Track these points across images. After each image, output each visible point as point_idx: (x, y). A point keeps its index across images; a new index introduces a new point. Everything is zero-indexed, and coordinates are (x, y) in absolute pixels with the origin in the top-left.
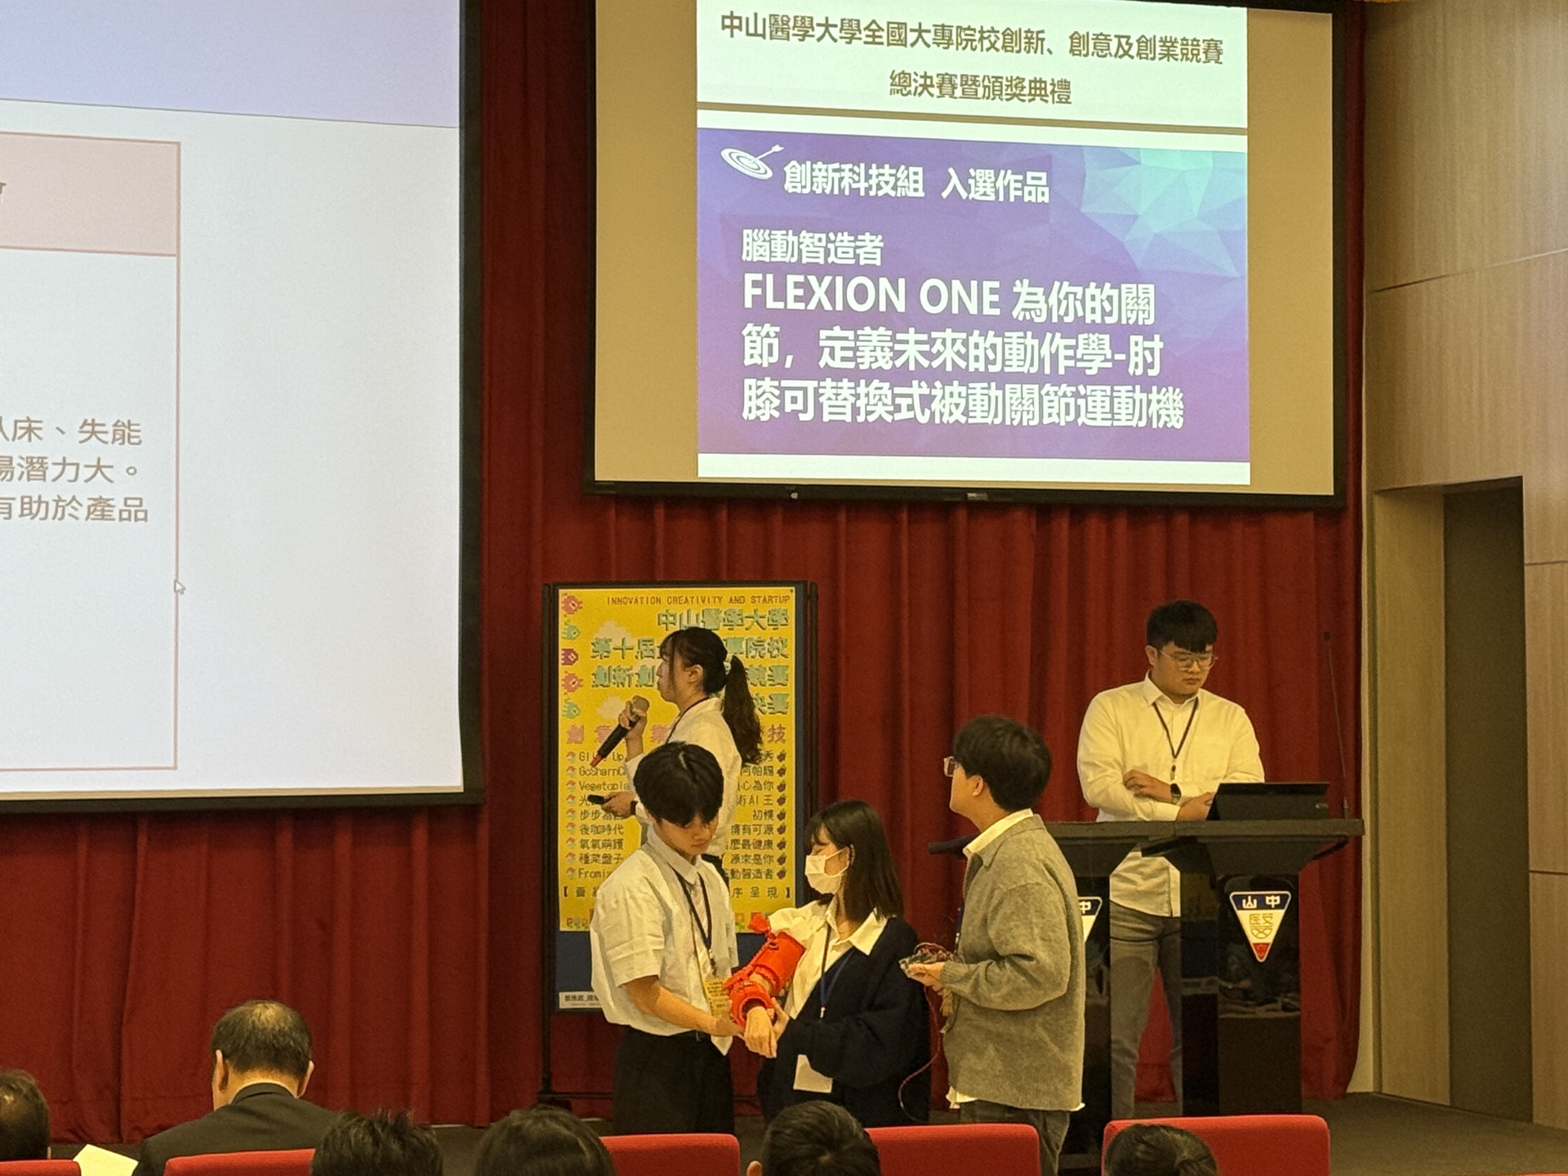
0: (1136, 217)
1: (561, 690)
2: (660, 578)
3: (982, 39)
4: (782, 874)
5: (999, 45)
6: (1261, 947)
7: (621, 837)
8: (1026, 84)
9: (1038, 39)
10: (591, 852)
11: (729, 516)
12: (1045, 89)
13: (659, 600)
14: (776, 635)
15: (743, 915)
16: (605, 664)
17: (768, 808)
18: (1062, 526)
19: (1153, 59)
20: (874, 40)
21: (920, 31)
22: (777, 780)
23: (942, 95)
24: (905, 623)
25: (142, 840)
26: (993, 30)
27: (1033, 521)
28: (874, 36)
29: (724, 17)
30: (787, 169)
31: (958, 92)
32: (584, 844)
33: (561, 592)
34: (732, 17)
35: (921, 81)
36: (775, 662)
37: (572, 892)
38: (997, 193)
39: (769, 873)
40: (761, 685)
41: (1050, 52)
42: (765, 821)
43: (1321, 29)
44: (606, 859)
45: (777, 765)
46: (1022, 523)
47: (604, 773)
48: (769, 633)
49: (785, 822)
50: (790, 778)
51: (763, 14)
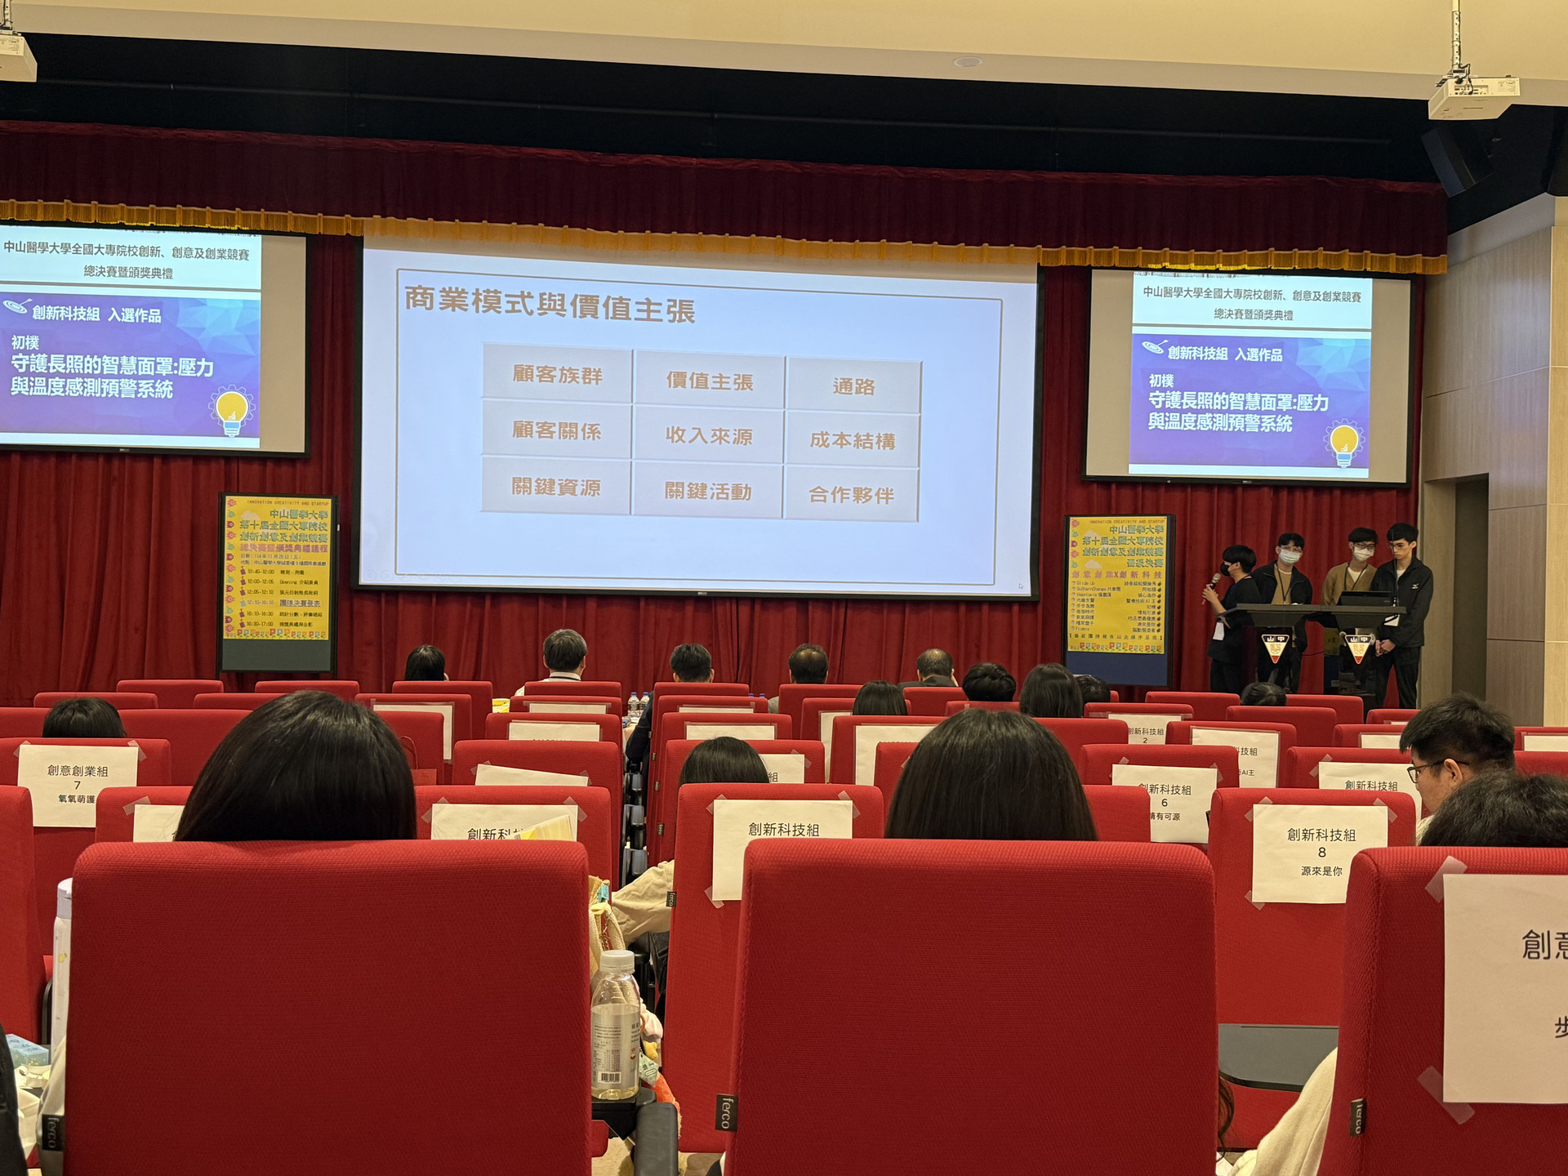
0: (1319, 367)
1: (1070, 557)
2: (1114, 512)
3: (1254, 295)
4: (1158, 631)
5: (1262, 297)
6: (1359, 658)
7: (1092, 614)
8: (1273, 313)
9: (1279, 295)
10: (1082, 620)
11: (1142, 490)
12: (1282, 314)
13: (1110, 522)
14: (1158, 536)
15: (1142, 646)
16: (1088, 546)
17: (1153, 604)
18: (1284, 494)
19: (1330, 301)
20: (1208, 296)
21: (1228, 292)
22: (1157, 593)
23: (1237, 318)
24: (1215, 534)
25: (907, 611)
26: (1259, 291)
27: (1272, 492)
29: (1145, 289)
30: (1169, 349)
31: (1244, 317)
32: (1078, 617)
33: (1071, 518)
34: (1148, 289)
35: (1228, 313)
36: (1157, 546)
37: (1073, 636)
38: (1259, 358)
39: (1153, 630)
40: (1152, 556)
41: (1284, 299)
42: (1152, 610)
43: (1405, 287)
44: (1087, 623)
45: (1158, 587)
46: (1267, 492)
47: (1087, 589)
48: (1155, 535)
49: (1160, 610)
50: (1163, 593)
51: (1161, 287)
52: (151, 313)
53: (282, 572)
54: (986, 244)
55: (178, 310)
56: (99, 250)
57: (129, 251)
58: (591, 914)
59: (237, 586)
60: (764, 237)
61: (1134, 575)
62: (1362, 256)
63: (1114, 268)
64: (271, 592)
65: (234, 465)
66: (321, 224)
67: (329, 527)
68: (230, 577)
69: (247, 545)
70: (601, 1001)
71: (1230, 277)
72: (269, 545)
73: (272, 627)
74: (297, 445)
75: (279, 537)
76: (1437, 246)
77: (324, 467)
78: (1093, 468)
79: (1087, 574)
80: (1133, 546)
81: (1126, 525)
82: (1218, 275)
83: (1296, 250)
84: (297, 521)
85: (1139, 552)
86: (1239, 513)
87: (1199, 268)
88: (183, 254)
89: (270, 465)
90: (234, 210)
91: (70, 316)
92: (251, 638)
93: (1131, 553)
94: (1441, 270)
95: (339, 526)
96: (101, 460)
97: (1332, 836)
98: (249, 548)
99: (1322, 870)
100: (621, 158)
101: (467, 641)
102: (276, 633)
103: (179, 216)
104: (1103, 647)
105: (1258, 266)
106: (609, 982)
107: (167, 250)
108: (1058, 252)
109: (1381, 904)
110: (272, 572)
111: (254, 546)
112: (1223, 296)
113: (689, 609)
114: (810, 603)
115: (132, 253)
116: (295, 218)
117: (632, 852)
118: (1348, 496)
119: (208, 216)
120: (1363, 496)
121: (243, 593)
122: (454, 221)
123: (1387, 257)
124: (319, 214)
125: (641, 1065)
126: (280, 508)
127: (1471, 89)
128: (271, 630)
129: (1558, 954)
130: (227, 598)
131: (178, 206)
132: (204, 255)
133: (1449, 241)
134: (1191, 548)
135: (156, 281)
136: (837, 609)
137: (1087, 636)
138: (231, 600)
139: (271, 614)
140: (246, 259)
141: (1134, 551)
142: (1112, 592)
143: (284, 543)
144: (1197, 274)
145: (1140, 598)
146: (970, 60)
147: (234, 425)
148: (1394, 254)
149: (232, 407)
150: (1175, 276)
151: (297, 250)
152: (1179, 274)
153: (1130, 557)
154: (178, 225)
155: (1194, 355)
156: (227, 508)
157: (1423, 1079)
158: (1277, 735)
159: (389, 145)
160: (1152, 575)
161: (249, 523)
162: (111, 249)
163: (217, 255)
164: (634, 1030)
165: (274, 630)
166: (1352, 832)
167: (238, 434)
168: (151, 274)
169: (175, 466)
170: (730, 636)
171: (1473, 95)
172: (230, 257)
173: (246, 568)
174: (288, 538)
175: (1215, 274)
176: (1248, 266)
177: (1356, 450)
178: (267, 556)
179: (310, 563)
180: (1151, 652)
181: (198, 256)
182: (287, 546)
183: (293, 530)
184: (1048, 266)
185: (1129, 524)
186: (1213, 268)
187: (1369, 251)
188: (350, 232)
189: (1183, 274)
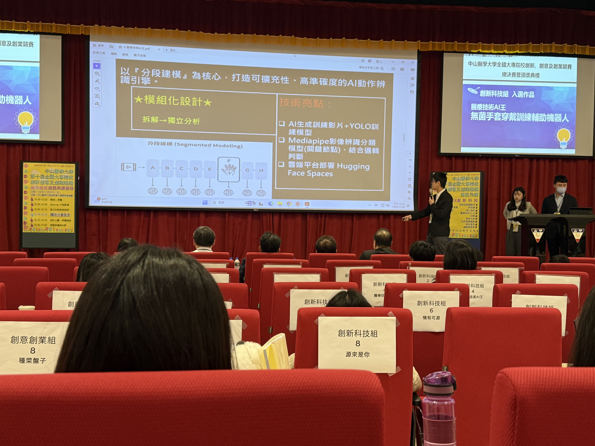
0: (552, 100)
2: (454, 170)
3: (521, 65)
4: (476, 227)
5: (525, 66)
6: (578, 240)
8: (530, 74)
9: (533, 65)
11: (467, 160)
12: (534, 75)
13: (453, 175)
14: (476, 182)
15: (468, 235)
17: (474, 215)
18: (535, 162)
19: (557, 68)
20: (499, 66)
22: (476, 209)
23: (513, 77)
25: (355, 218)
26: (524, 63)
27: (529, 161)
28: (499, 65)
29: (469, 62)
30: (481, 92)
31: (516, 76)
34: (470, 62)
35: (509, 74)
36: (476, 187)
38: (523, 96)
39: (474, 227)
40: (473, 191)
41: (535, 67)
42: (473, 217)
45: (476, 207)
46: (527, 161)
48: (475, 181)
49: (477, 217)
50: (478, 209)
51: (477, 62)
53: (51, 200)
54: (394, 40)
59: (29, 207)
60: (286, 36)
61: (464, 200)
62: (573, 47)
63: (455, 52)
64: (46, 209)
65: (27, 148)
66: (69, 29)
67: (74, 178)
68: (26, 202)
69: (33, 187)
71: (510, 57)
72: (44, 187)
74: (59, 139)
75: (50, 183)
77: (71, 149)
78: (443, 150)
80: (463, 187)
81: (460, 177)
82: (504, 55)
83: (542, 43)
84: (58, 175)
85: (466, 189)
86: (513, 171)
89: (44, 147)
90: (26, 22)
92: (36, 232)
93: (463, 190)
95: (79, 177)
98: (35, 188)
101: (142, 233)
102: (49, 229)
105: (523, 51)
108: (428, 44)
110: (46, 200)
111: (37, 187)
113: (250, 218)
114: (308, 214)
118: (565, 163)
119: (14, 25)
120: (572, 162)
121: (32, 210)
122: (134, 28)
123: (585, 47)
124: (68, 24)
126: (50, 168)
128: (46, 228)
130: (24, 212)
132: (12, 45)
134: (490, 188)
136: (321, 217)
138: (26, 213)
139: (46, 220)
140: (32, 46)
143: (52, 185)
144: (494, 55)
145: (467, 212)
147: (27, 128)
148: (589, 46)
149: (26, 119)
150: (483, 56)
151: (57, 42)
152: (486, 55)
153: (463, 192)
155: (492, 95)
156: (24, 169)
160: (473, 200)
161: (35, 176)
163: (18, 44)
165: (48, 228)
167: (29, 132)
172: (24, 46)
173: (34, 198)
174: (54, 183)
175: (502, 56)
176: (519, 51)
177: (569, 140)
178: (44, 192)
179: (65, 195)
180: (473, 238)
181: (9, 45)
182: (53, 187)
183: (57, 179)
184: (424, 51)
185: (462, 176)
186: (502, 52)
187: (576, 45)
188: (83, 33)
189: (488, 55)
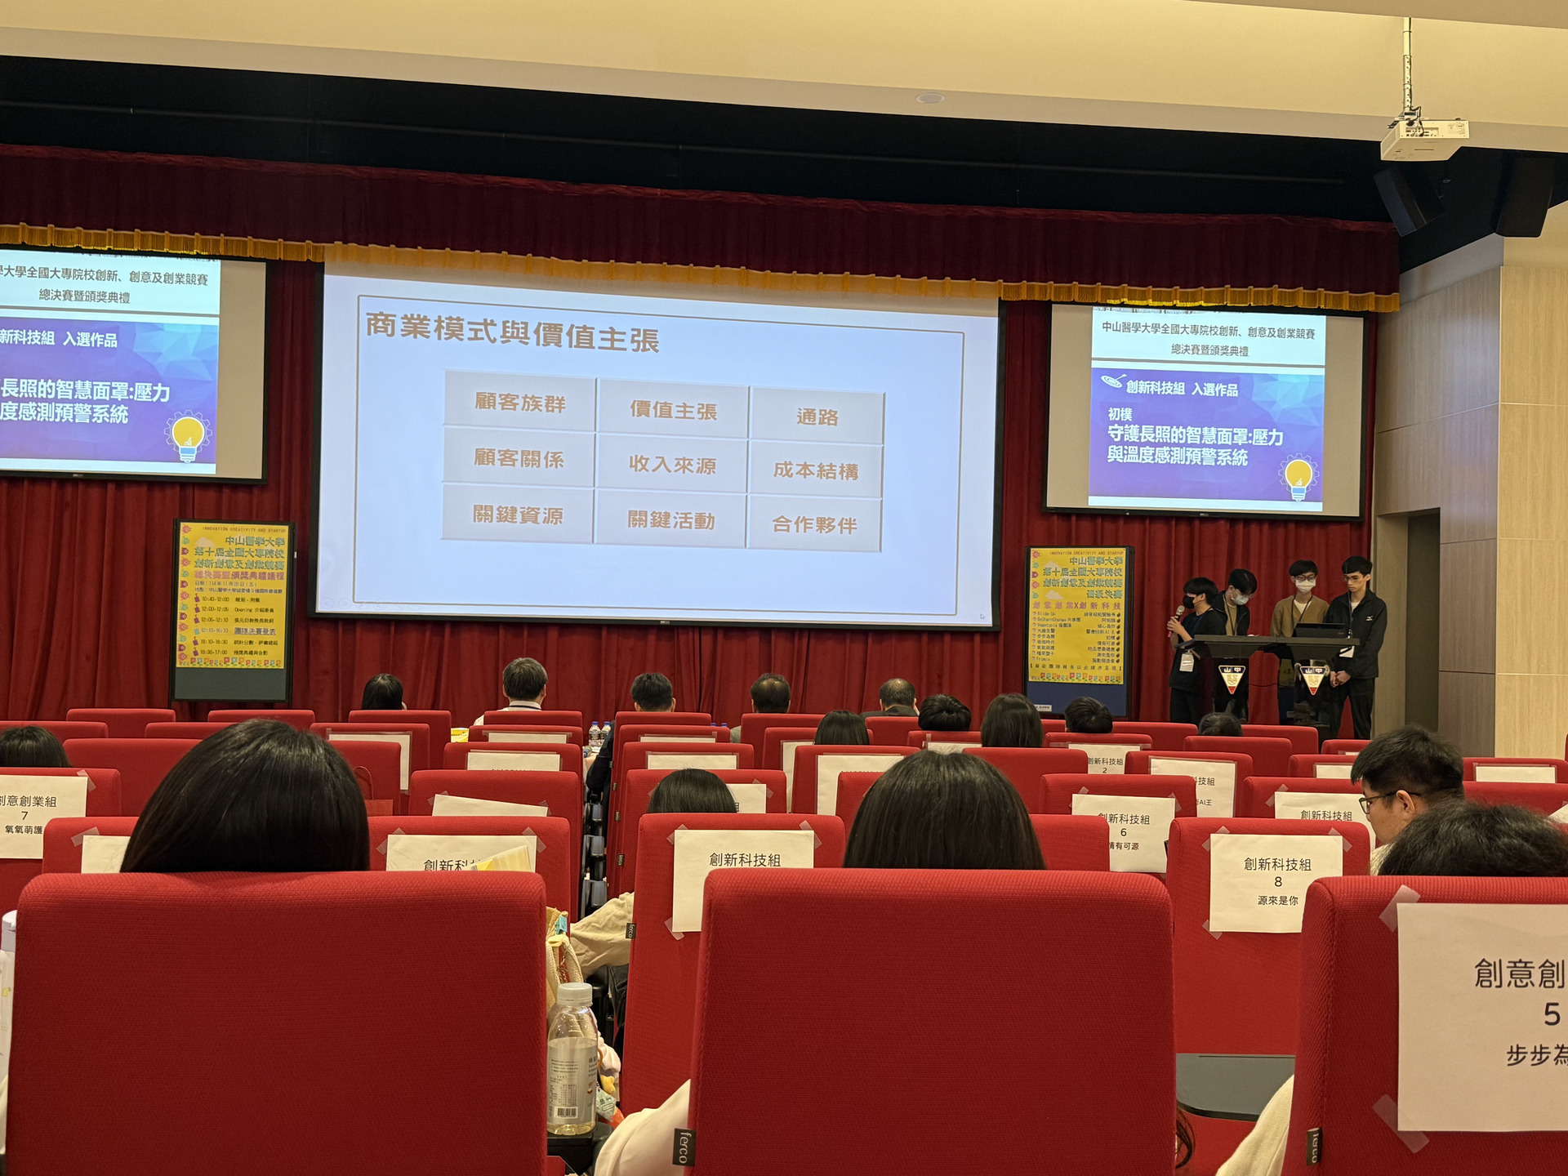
0: (1275, 402)
1: (1031, 588)
2: (1072, 544)
3: (1211, 331)
4: (1118, 661)
5: (1218, 333)
6: (1313, 689)
7: (1052, 645)
8: (1229, 348)
9: (1235, 330)
10: (1042, 650)
11: (1102, 520)
12: (1237, 350)
13: (1070, 553)
14: (1118, 567)
15: (1101, 677)
16: (1048, 577)
17: (1113, 635)
18: (1240, 527)
19: (1285, 337)
20: (1165, 332)
21: (1185, 328)
22: (1117, 624)
23: (1193, 353)
24: (1172, 565)
25: (870, 640)
26: (1215, 327)
27: (1228, 525)
28: (1165, 330)
29: (1104, 324)
30: (1128, 383)
31: (1200, 352)
32: (1039, 647)
33: (1032, 549)
34: (1107, 324)
35: (1185, 348)
36: (1116, 577)
37: (1034, 666)
38: (1215, 393)
39: (1113, 661)
40: (1111, 587)
41: (1240, 335)
42: (1112, 640)
43: (1358, 325)
44: (1048, 653)
45: (1117, 618)
46: (1223, 526)
47: (1047, 620)
48: (1115, 566)
49: (1120, 640)
50: (1122, 624)
51: (1120, 322)
52: (107, 338)
53: (238, 600)
54: (949, 278)
55: (135, 335)
56: (55, 274)
57: (86, 274)
58: (549, 947)
59: (191, 614)
60: (729, 268)
61: (1093, 605)
62: (1315, 294)
63: (1074, 303)
64: (226, 620)
65: (189, 491)
66: (283, 250)
67: (285, 555)
68: (184, 605)
69: (201, 572)
70: (558, 1035)
71: (1187, 313)
72: (224, 572)
73: (225, 656)
74: (255, 472)
75: (235, 564)
76: (1390, 285)
77: (282, 495)
78: (1053, 501)
79: (1047, 605)
80: (1092, 577)
81: (1085, 557)
82: (1176, 311)
83: (1252, 287)
84: (253, 548)
85: (1098, 583)
86: (1196, 546)
87: (1156, 304)
88: (141, 279)
89: (226, 491)
90: (193, 234)
91: (24, 340)
92: (204, 666)
93: (1091, 584)
94: (1394, 308)
95: (296, 553)
96: (54, 485)
97: (1288, 865)
98: (204, 575)
99: (1278, 899)
100: (586, 187)
101: (426, 671)
102: (231, 660)
103: (137, 240)
104: (1064, 677)
105: (1214, 303)
106: (566, 1016)
107: (123, 274)
108: (1018, 287)
109: (1336, 933)
110: (226, 599)
111: (208, 574)
112: (1180, 332)
113: (652, 638)
114: (773, 633)
115: (88, 277)
116: (255, 243)
117: (591, 884)
118: (1302, 530)
119: (167, 241)
120: (1317, 530)
121: (196, 621)
122: (416, 248)
123: (1340, 295)
124: (279, 240)
125: (598, 1099)
126: (236, 535)
127: (1421, 132)
128: (225, 658)
129: (1510, 983)
130: (180, 626)
131: (136, 230)
132: (162, 280)
133: (1401, 279)
134: (1149, 579)
135: (113, 306)
136: (800, 638)
137: (1048, 666)
138: (184, 627)
139: (225, 642)
140: (205, 284)
141: (1093, 583)
142: (1072, 623)
143: (240, 570)
144: (1155, 310)
145: (1100, 629)
146: (931, 96)
147: (190, 451)
148: (1348, 292)
149: (188, 433)
150: (1133, 312)
151: (255, 277)
152: (1138, 309)
153: (1090, 589)
154: (136, 250)
156: (182, 535)
157: (1377, 1108)
158: (1234, 765)
159: (352, 172)
160: (1111, 606)
161: (204, 550)
162: (67, 273)
163: (175, 279)
164: (591, 1064)
165: (228, 658)
166: (1308, 861)
167: (194, 460)
168: (107, 298)
169: (130, 492)
170: (692, 664)
171: (1424, 137)
172: (188, 282)
173: (200, 596)
174: (244, 566)
175: (1172, 311)
176: (1205, 302)
177: (1311, 483)
178: (222, 584)
179: (266, 591)
180: (1111, 683)
181: (156, 280)
182: (242, 573)
183: (249, 557)
184: (1009, 299)
185: (1089, 555)
186: (1170, 304)
187: (1323, 289)
188: (311, 258)
189: (1141, 310)
